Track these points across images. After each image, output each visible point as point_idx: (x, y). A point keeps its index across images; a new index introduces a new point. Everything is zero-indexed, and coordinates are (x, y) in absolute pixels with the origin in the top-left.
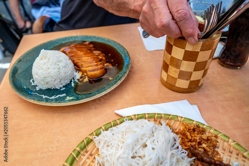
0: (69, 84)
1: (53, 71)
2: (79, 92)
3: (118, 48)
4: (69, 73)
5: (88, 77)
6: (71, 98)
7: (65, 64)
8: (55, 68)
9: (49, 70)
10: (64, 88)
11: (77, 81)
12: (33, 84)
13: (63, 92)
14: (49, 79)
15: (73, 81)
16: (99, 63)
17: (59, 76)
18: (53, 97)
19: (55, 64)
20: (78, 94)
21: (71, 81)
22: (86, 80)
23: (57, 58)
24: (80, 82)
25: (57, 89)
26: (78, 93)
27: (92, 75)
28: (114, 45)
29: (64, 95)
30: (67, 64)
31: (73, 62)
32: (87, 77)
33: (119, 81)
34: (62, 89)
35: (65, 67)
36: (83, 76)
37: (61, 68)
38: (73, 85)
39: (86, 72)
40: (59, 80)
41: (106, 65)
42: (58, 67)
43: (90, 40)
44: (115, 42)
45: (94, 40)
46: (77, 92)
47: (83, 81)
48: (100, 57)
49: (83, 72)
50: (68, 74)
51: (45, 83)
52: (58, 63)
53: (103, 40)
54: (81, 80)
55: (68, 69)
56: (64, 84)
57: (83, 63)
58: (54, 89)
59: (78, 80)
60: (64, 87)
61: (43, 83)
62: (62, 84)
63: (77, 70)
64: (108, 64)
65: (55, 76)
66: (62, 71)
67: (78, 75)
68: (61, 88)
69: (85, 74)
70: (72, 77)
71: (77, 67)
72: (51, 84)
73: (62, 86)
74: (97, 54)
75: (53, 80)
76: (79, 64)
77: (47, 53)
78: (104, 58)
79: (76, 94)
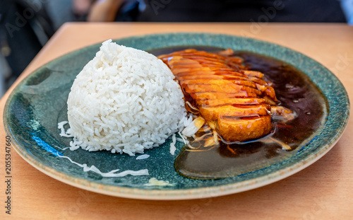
0: (161, 146)
1: (125, 101)
2: (188, 170)
3: (315, 73)
4: (167, 113)
5: (221, 135)
6: (162, 183)
7: (161, 88)
8: (132, 93)
9: (115, 97)
10: (146, 156)
11: (187, 142)
12: (63, 134)
13: (141, 165)
14: (109, 123)
15: (174, 139)
16: (257, 101)
17: (138, 117)
18: (111, 174)
19: (135, 83)
20: (185, 177)
21: (169, 141)
22: (213, 141)
23: (143, 66)
24: (196, 144)
25: (127, 155)
26: (185, 173)
27: (231, 130)
28: (304, 64)
29: (144, 172)
30: (165, 90)
31: (184, 88)
32: (215, 134)
33: (312, 155)
34: (139, 158)
35: (159, 94)
36: (206, 129)
37: (149, 95)
38: (173, 149)
39: (215, 119)
40: (137, 129)
41: (274, 109)
42: (141, 91)
43: (237, 48)
44: (306, 58)
45: (249, 48)
46: (181, 171)
47: (203, 142)
48: (262, 88)
49: (209, 119)
50: (164, 117)
51: (97, 132)
52: (143, 82)
53: (274, 49)
54: (197, 139)
55: (168, 103)
56: (148, 145)
57: (210, 94)
58: (117, 153)
59: (191, 139)
60: (146, 151)
61: (91, 131)
62: (142, 143)
63: (189, 112)
64: (280, 108)
65: (127, 113)
66: (151, 104)
67: (191, 126)
68: (137, 154)
69: (213, 126)
70: (175, 127)
71: (193, 104)
72: (114, 137)
73: (141, 148)
74: (254, 79)
75: (120, 125)
76: (198, 96)
77: (119, 52)
78: (271, 92)
79: (180, 174)
